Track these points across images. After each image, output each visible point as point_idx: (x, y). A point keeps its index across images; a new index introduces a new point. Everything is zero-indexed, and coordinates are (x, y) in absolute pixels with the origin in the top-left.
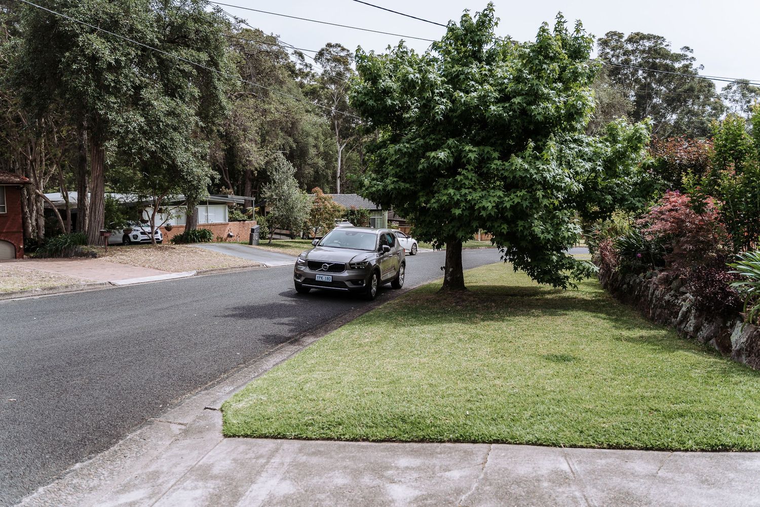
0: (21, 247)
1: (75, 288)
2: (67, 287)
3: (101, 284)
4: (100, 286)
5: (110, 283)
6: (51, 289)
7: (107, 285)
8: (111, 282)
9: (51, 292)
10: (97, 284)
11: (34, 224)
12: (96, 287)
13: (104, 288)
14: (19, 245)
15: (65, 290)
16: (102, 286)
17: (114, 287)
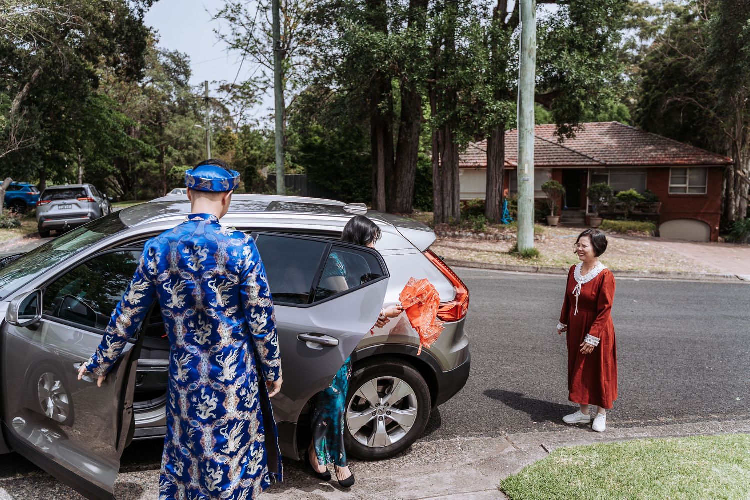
0: (717, 228)
1: (690, 277)
2: (679, 274)
3: (724, 277)
4: (722, 279)
5: (737, 277)
6: (661, 273)
7: (733, 279)
8: (739, 276)
9: (660, 276)
10: (719, 276)
11: (738, 206)
12: (717, 278)
13: (729, 281)
14: (715, 227)
15: (677, 277)
16: (725, 279)
17: (741, 282)
